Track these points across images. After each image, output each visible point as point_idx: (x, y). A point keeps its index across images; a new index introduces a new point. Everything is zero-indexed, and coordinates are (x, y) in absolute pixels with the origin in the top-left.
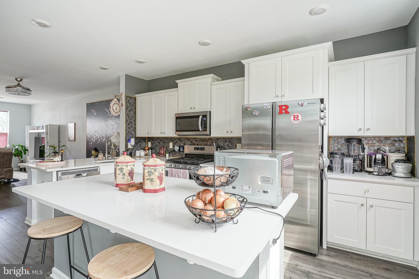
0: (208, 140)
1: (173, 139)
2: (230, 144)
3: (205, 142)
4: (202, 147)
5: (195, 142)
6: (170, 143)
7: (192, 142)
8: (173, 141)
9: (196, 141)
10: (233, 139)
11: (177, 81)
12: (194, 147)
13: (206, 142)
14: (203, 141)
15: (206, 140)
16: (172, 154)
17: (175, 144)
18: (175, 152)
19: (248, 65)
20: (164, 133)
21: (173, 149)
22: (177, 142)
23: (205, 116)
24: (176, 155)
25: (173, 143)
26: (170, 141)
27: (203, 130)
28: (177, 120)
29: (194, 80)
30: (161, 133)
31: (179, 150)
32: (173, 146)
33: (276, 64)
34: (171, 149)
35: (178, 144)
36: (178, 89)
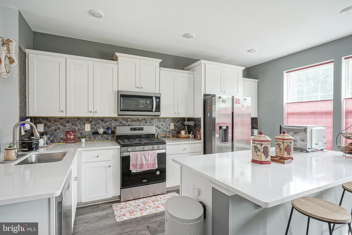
0: (142, 120)
1: (90, 120)
2: (164, 123)
3: (138, 123)
4: (140, 128)
5: (125, 122)
6: (86, 125)
7: (121, 122)
8: (91, 122)
9: (127, 121)
10: (167, 119)
11: (117, 54)
12: (131, 128)
13: (140, 122)
14: (135, 121)
15: (139, 121)
16: (90, 138)
17: (95, 125)
18: (96, 136)
19: (204, 65)
20: (96, 112)
21: (92, 132)
22: (98, 123)
23: (158, 98)
24: (97, 139)
25: (91, 125)
26: (85, 122)
27: (156, 111)
28: (121, 98)
29: (140, 59)
30: (91, 112)
31: (105, 133)
32: (92, 128)
33: (221, 70)
34: (88, 132)
35: (100, 125)
36: (118, 63)
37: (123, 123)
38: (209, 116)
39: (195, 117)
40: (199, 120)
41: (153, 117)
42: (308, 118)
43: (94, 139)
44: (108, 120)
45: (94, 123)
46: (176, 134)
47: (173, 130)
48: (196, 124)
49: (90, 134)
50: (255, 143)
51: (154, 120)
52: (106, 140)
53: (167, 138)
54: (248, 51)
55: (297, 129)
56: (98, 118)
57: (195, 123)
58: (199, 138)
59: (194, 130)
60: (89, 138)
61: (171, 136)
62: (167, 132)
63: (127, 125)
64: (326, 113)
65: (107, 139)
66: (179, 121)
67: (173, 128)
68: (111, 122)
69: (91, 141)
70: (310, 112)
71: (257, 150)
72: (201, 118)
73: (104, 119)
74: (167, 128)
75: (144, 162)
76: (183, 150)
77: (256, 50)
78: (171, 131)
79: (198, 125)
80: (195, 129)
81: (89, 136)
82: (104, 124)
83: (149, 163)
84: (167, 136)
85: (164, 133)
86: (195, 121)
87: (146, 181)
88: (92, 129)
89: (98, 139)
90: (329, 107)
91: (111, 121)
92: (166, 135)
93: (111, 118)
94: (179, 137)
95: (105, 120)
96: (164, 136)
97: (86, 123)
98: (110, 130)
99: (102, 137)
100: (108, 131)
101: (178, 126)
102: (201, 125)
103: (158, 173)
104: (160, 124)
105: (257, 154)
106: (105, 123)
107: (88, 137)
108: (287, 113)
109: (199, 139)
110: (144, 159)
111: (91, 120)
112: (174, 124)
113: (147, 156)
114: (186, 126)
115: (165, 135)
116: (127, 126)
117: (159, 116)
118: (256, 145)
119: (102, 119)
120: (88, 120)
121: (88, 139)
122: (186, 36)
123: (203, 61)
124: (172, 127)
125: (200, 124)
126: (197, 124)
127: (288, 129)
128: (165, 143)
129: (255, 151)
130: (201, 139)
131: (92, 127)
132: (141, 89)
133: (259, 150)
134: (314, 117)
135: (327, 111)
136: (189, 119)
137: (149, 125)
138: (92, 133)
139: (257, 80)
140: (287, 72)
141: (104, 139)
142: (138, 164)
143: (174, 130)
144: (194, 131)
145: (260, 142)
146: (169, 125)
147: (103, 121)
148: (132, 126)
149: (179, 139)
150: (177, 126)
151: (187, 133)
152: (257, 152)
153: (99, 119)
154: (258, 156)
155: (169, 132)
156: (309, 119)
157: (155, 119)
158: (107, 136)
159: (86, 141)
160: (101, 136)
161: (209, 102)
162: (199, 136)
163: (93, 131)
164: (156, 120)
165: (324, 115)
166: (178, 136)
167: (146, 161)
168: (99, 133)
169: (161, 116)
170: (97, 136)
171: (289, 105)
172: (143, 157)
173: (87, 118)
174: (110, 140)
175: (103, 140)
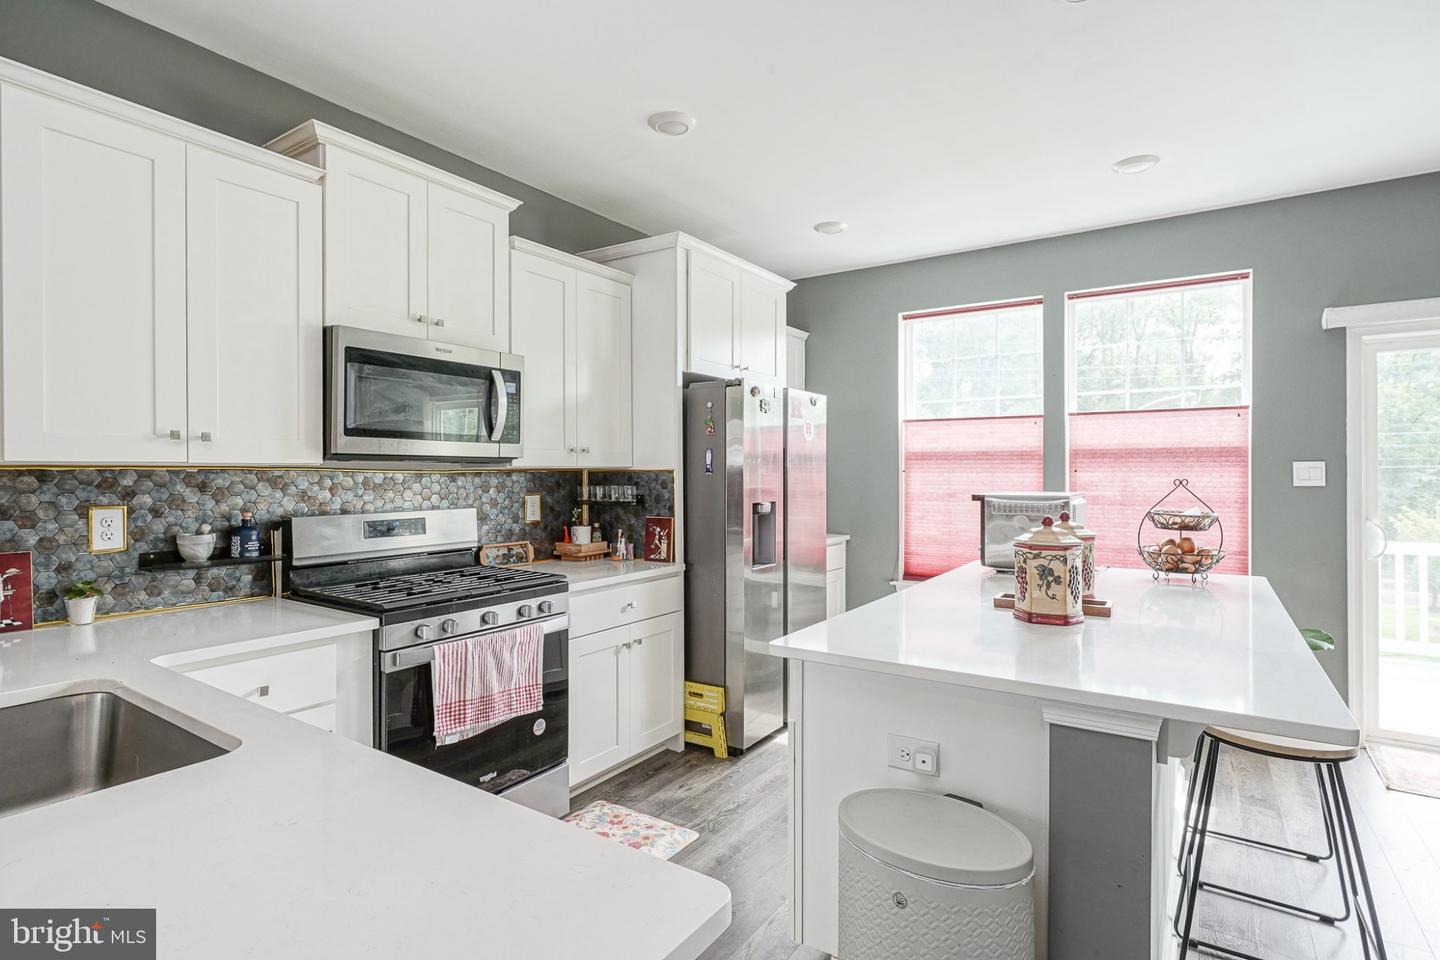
0: (406, 480)
1: (128, 481)
2: (503, 495)
4: (408, 520)
5: (327, 494)
6: (96, 514)
7: (303, 496)
8: (128, 495)
9: (335, 490)
10: (514, 478)
11: (319, 129)
13: (396, 492)
14: (376, 488)
16: (121, 590)
17: (156, 513)
18: (160, 576)
19: (684, 252)
20: (205, 437)
21: (136, 555)
22: (176, 502)
23: (514, 377)
24: (166, 593)
25: (131, 511)
26: (93, 494)
27: (504, 440)
28: (348, 364)
29: (429, 180)
30: (175, 435)
31: (222, 555)
32: (135, 534)
33: (733, 284)
34: (108, 555)
35: (189, 513)
36: (322, 178)
37: (315, 498)
38: (709, 462)
39: (638, 466)
40: (662, 479)
41: (457, 466)
42: (971, 472)
43: (150, 595)
44: (232, 483)
45: (147, 500)
46: (547, 545)
47: (535, 524)
48: (643, 496)
49: (122, 569)
50: (1042, 555)
51: (460, 483)
52: (221, 593)
53: (514, 562)
54: (817, 228)
55: (1005, 507)
56: (177, 473)
57: (640, 492)
58: (664, 555)
59: (633, 522)
60: (119, 590)
61: (531, 555)
62: (514, 537)
63: (337, 505)
64: (1022, 456)
65: (230, 591)
66: (558, 484)
67: (537, 517)
68: (253, 491)
69: (130, 608)
70: (977, 452)
71: (1050, 579)
72: (671, 472)
73: (212, 476)
74: (516, 519)
75: (496, 687)
76: (624, 610)
77: (844, 226)
78: (527, 529)
79: (658, 499)
80: (637, 515)
81: (121, 577)
82: (210, 504)
83: (513, 687)
84: (514, 553)
85: (502, 539)
86: (636, 484)
87: (495, 774)
88: (136, 541)
89: (174, 594)
90: (1031, 437)
91: (253, 488)
92: (510, 549)
93: (250, 472)
94: (558, 557)
95: (220, 482)
96: (504, 555)
97: (96, 505)
98: (254, 537)
99: (198, 580)
100: (242, 544)
101: (557, 509)
102: (671, 500)
103: (540, 727)
104: (484, 500)
105: (1050, 593)
106: (217, 502)
107: (109, 587)
108: (906, 453)
109: (666, 560)
110: (494, 672)
111: (131, 484)
112: (541, 499)
113: (506, 655)
114: (585, 508)
115: (505, 551)
116: (335, 514)
117: (509, 460)
118: (1045, 563)
119: (200, 478)
120: (108, 482)
121: (109, 599)
122: (661, 122)
123: (684, 239)
124: (533, 511)
125: (667, 495)
126: (650, 495)
127: (999, 507)
128: (564, 588)
129: (1041, 583)
130: (674, 560)
131: (139, 523)
132: (433, 329)
133: (1058, 580)
134: (987, 466)
135: (1024, 449)
136: (601, 477)
137: (438, 508)
138: (135, 562)
139: (805, 335)
140: (905, 318)
141: (212, 591)
142: (468, 697)
143: (542, 525)
144: (631, 526)
145: (1061, 553)
146: (524, 504)
147: (202, 488)
148: (362, 513)
149: (563, 563)
150: (552, 509)
151: (598, 534)
152: (1049, 586)
153: (182, 476)
154: (1053, 598)
155: (523, 535)
156: (974, 474)
157: (464, 474)
158: (229, 575)
159: (101, 611)
160: (192, 574)
161: (709, 405)
162: (664, 547)
163: (143, 547)
164: (469, 479)
165: (1016, 462)
166: (555, 553)
167: (500, 681)
168: (182, 560)
169: (516, 464)
170: (172, 578)
171: (913, 427)
172: (491, 661)
173: (101, 470)
174: (246, 596)
175: (207, 601)
